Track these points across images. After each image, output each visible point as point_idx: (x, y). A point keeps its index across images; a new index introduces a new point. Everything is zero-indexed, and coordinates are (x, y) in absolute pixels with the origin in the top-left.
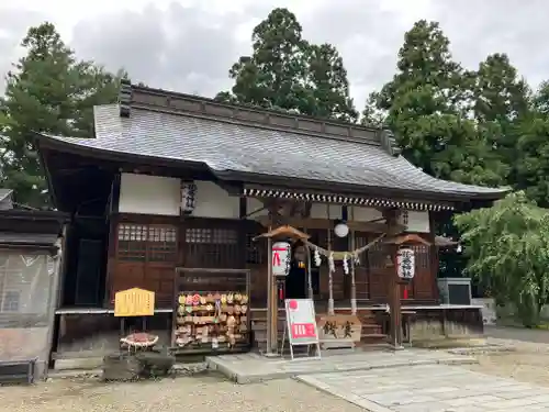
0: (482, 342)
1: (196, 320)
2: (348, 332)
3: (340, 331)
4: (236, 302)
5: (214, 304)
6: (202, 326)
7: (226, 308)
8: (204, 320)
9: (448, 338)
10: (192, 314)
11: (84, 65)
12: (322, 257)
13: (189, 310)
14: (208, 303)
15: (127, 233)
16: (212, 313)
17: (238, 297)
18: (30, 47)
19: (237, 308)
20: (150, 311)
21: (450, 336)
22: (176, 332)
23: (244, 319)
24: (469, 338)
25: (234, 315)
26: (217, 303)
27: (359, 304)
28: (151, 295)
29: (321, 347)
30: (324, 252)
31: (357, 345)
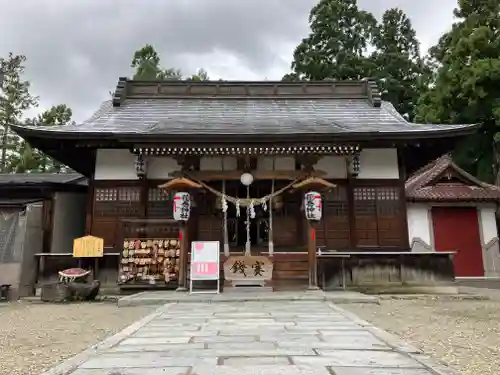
0: (453, 290)
1: (137, 261)
2: (258, 271)
3: (249, 270)
4: (170, 247)
5: (151, 248)
6: (143, 266)
7: (161, 251)
8: (143, 261)
9: (404, 284)
10: (135, 256)
12: (229, 204)
13: (131, 253)
14: (146, 248)
15: (101, 196)
16: (150, 256)
17: (173, 242)
18: (138, 66)
19: (172, 251)
20: (99, 254)
21: (409, 282)
22: (121, 270)
24: (433, 286)
25: (170, 258)
26: (155, 248)
27: (276, 248)
28: (101, 241)
29: (229, 284)
30: (231, 199)
31: (267, 283)
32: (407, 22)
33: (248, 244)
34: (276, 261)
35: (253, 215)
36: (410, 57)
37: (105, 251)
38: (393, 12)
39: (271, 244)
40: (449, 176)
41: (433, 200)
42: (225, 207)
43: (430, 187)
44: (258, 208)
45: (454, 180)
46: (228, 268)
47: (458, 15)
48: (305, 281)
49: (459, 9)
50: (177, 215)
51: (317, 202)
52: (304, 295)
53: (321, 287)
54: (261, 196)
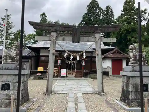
2: (73, 74)
3: (71, 74)
4: (56, 69)
11: (50, 21)
12: (68, 62)
19: (57, 70)
20: (43, 70)
23: (58, 72)
27: (76, 70)
28: (43, 68)
29: (68, 77)
30: (68, 61)
31: (75, 77)
32: (112, 9)
33: (71, 69)
34: (76, 72)
35: (72, 64)
36: (112, 18)
37: (44, 70)
38: (108, 6)
39: (75, 69)
40: (117, 52)
41: (112, 58)
42: (67, 63)
43: (112, 55)
44: (73, 63)
45: (117, 53)
46: (67, 74)
47: (122, 11)
48: (81, 76)
49: (123, 10)
50: (59, 64)
51: (84, 62)
52: (81, 79)
53: (84, 77)
54: (74, 61)
